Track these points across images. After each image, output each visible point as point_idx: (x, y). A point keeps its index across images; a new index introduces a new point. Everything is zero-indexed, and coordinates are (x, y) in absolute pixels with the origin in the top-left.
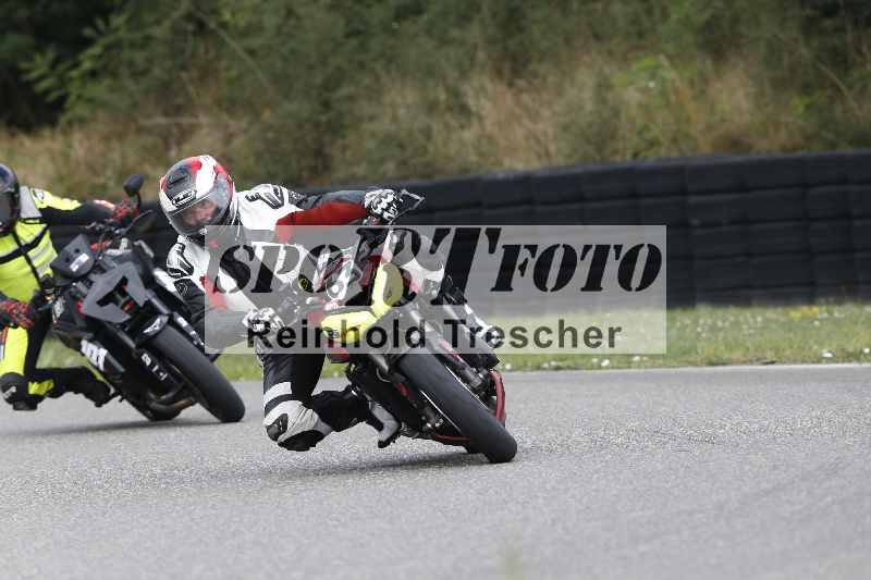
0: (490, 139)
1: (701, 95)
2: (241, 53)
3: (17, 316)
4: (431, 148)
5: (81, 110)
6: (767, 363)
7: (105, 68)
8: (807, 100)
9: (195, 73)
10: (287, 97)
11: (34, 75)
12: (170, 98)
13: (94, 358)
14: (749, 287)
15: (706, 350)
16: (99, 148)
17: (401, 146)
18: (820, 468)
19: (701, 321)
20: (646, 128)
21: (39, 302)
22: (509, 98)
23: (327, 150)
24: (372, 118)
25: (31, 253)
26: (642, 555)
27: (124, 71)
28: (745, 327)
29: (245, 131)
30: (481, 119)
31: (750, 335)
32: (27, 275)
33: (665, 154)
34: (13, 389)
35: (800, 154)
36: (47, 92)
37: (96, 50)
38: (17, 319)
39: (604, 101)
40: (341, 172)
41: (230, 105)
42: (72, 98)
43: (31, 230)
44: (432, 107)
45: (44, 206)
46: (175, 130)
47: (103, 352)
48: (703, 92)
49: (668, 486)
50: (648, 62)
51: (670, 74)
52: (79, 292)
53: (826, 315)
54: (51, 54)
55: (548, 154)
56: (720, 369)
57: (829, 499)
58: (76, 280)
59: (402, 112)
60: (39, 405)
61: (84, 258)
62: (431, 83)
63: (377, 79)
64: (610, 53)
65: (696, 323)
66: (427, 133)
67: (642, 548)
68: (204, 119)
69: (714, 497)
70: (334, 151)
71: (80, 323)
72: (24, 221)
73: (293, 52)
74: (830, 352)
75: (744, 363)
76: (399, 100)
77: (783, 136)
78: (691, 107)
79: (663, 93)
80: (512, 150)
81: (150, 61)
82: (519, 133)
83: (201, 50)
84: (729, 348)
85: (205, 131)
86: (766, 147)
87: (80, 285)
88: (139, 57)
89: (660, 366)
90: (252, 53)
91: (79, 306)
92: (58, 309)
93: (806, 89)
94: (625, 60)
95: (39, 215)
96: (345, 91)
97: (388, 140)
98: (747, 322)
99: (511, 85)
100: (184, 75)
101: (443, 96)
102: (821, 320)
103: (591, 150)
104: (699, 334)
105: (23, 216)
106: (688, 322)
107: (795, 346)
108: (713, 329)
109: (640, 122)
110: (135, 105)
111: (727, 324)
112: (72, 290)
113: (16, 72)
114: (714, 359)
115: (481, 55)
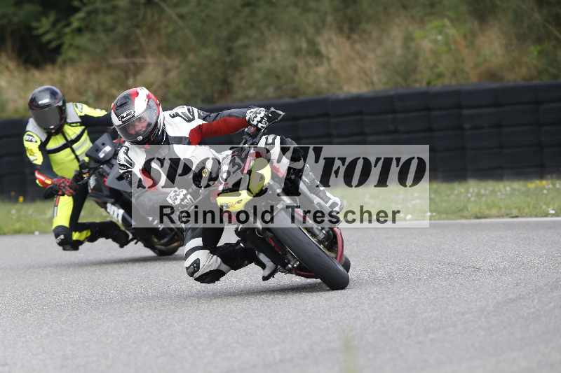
0: (336, 73)
1: (471, 45)
2: (175, 17)
3: (64, 188)
4: (297, 78)
5: (72, 54)
6: (513, 217)
7: (87, 27)
8: (539, 48)
9: (144, 29)
10: (204, 45)
11: (41, 31)
12: (129, 47)
13: (115, 215)
14: (501, 168)
15: (473, 208)
16: (83, 78)
17: (278, 77)
18: (546, 285)
19: (471, 190)
20: (435, 66)
21: (78, 178)
22: (346, 47)
23: (230, 80)
24: (259, 60)
25: (75, 146)
26: (432, 340)
27: (99, 28)
28: (499, 194)
29: (178, 67)
30: (329, 59)
31: (501, 199)
32: (72, 160)
33: (448, 82)
34: (62, 237)
35: (535, 82)
36: (50, 42)
37: (81, 15)
38: (64, 190)
39: (408, 48)
40: (239, 94)
41: (167, 51)
42: (65, 47)
43: (75, 131)
44: (297, 52)
45: (82, 114)
46: (132, 67)
47: (121, 212)
48: (472, 43)
49: (449, 296)
50: (437, 23)
51: (452, 31)
52: (105, 172)
53: (551, 186)
54: (52, 17)
55: (372, 83)
56: (483, 221)
57: (552, 305)
58: (103, 163)
59: (278, 55)
60: (80, 247)
61: (108, 149)
62: (297, 37)
63: (262, 33)
64: (413, 17)
65: (467, 191)
66: (295, 69)
67: (431, 336)
68: (150, 60)
69: (478, 303)
70: (235, 80)
71: (106, 192)
72: (70, 124)
73: (208, 16)
74: (553, 210)
75: (498, 217)
76: (276, 47)
77: (524, 71)
78: (465, 52)
79: (447, 44)
80: (349, 80)
81: (116, 22)
82: (353, 69)
83: (149, 16)
84: (489, 207)
85: (150, 68)
86: (513, 78)
87: (105, 167)
88: (109, 19)
89: (444, 219)
90: (181, 17)
91: (105, 181)
92: (92, 182)
93: (539, 40)
94: (422, 22)
95: (79, 120)
96: (241, 41)
97: (270, 73)
98: (500, 191)
99: (349, 38)
100: (138, 31)
101: (304, 45)
102: (548, 190)
103: (399, 79)
104: (469, 198)
105: (69, 121)
106: (463, 190)
107: (531, 207)
108: (479, 195)
109: (431, 62)
110: (106, 51)
111: (487, 192)
112: (101, 170)
113: (30, 29)
114: (479, 215)
115: (329, 19)
